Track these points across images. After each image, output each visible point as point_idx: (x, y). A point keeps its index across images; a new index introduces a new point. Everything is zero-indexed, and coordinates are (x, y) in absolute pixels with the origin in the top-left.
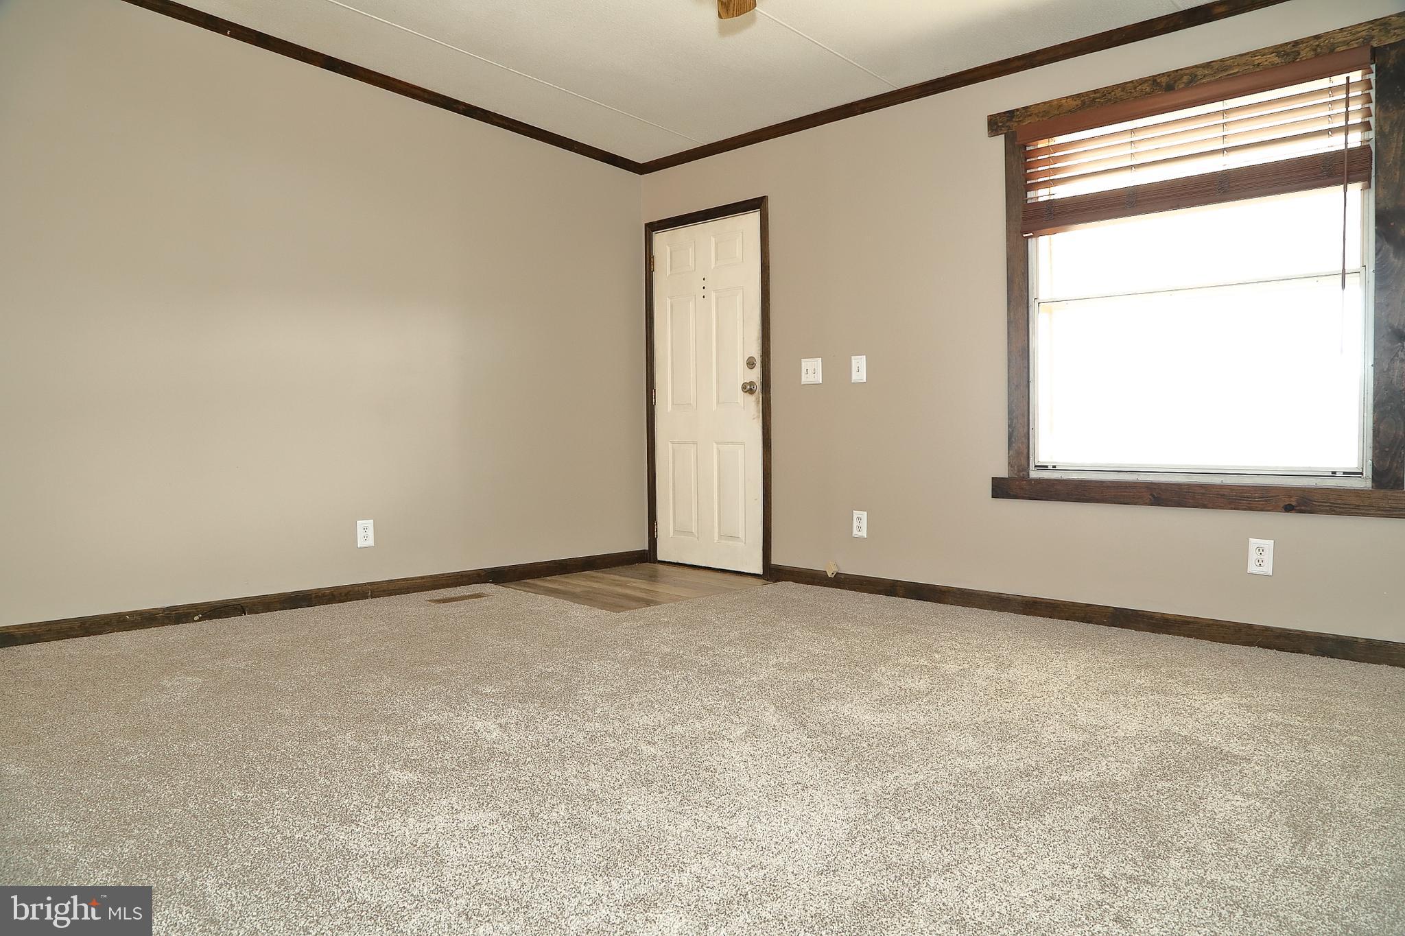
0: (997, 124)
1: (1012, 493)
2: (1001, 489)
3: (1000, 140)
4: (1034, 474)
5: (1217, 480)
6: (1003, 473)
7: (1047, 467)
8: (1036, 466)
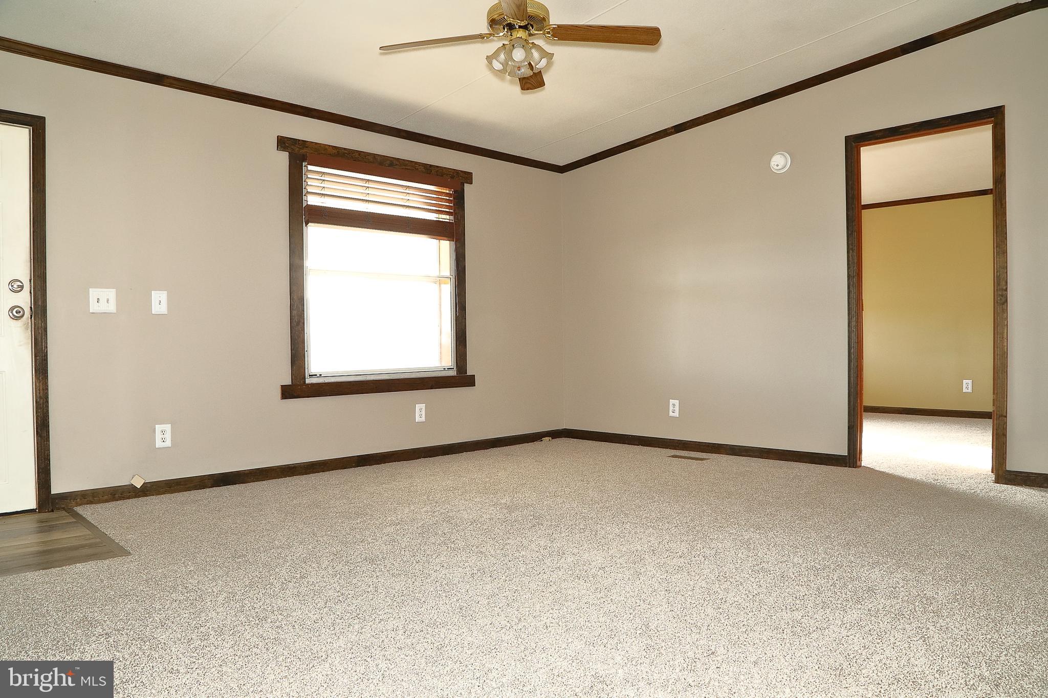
0: (283, 143)
1: (296, 395)
2: (288, 393)
3: (285, 155)
4: (308, 381)
5: (402, 376)
6: (288, 381)
7: (316, 375)
8: (310, 376)
